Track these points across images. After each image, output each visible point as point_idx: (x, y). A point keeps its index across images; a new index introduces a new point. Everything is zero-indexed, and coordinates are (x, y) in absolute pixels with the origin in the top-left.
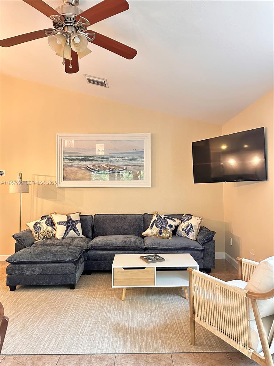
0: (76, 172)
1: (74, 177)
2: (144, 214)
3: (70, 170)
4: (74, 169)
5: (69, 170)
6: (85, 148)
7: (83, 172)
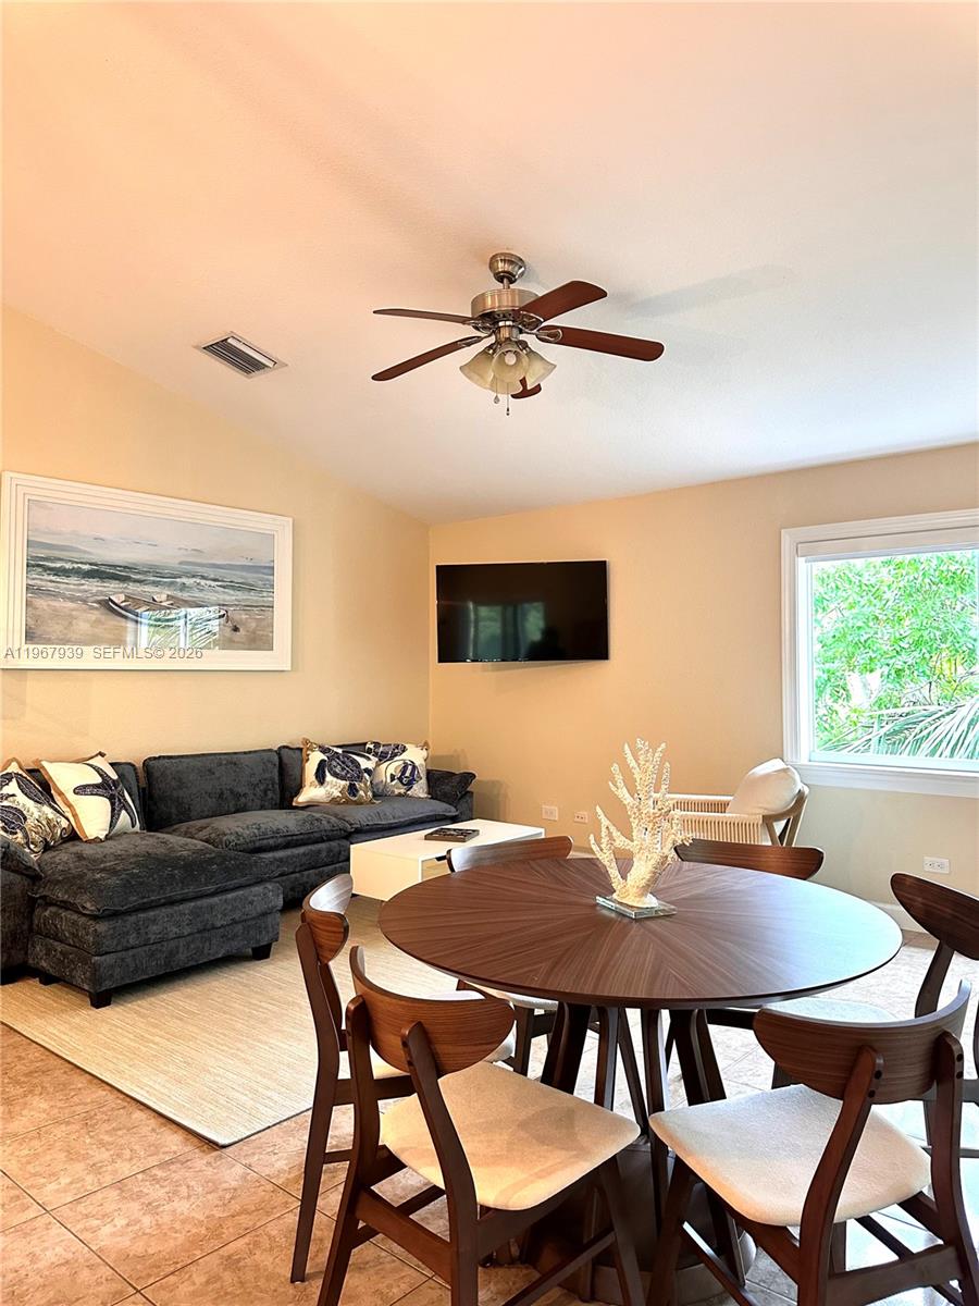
0: (70, 619)
1: (66, 634)
2: (280, 748)
3: (49, 605)
4: (65, 605)
5: (45, 608)
6: (102, 536)
7: (94, 618)
